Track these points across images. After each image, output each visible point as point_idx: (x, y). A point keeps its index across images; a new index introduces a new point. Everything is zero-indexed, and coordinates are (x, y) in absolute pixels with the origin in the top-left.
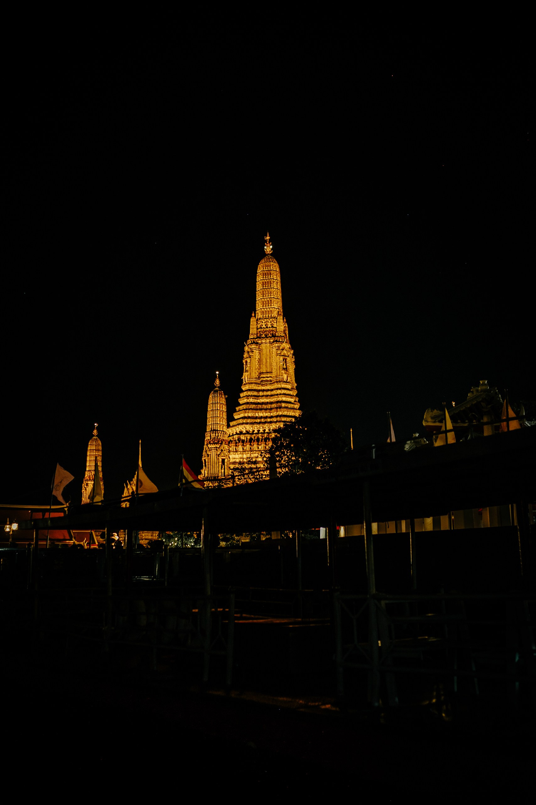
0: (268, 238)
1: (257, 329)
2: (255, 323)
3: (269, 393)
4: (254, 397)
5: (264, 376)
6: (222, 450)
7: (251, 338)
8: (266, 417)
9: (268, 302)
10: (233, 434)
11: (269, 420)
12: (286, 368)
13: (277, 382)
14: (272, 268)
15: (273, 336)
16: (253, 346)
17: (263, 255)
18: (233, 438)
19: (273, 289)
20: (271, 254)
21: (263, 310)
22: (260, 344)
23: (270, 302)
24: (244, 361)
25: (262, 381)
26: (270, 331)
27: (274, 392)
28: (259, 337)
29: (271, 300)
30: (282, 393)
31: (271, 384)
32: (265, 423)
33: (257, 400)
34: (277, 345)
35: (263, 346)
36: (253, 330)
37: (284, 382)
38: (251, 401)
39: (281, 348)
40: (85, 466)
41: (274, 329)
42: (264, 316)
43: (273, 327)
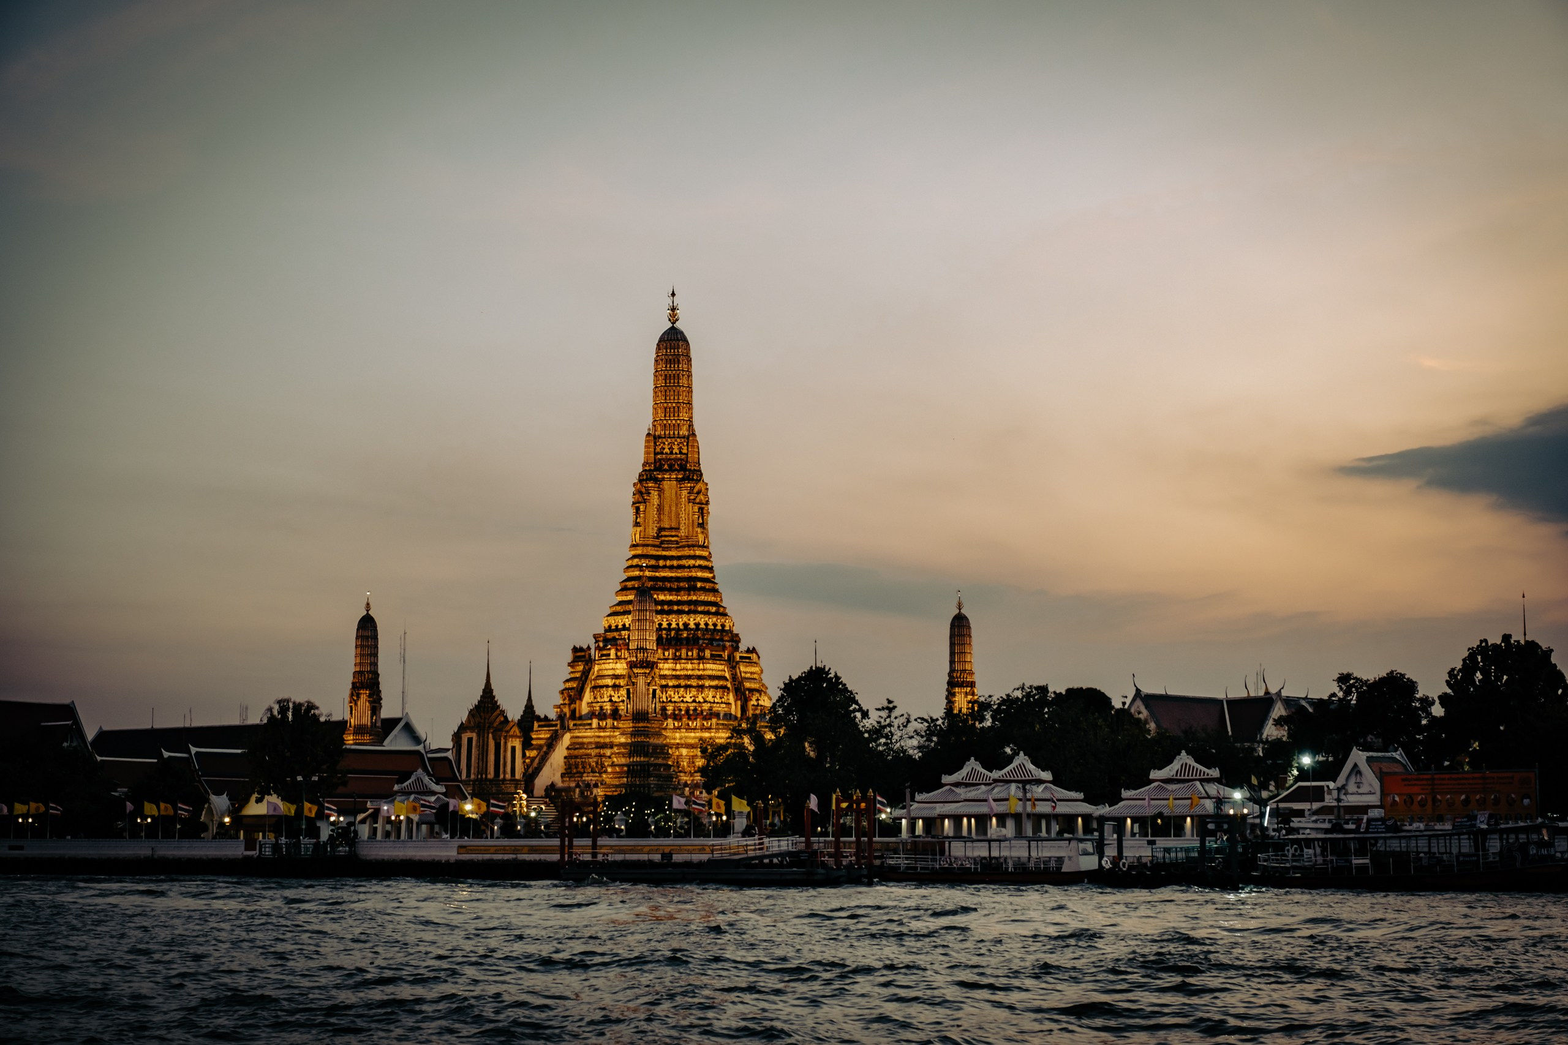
1: (656, 454)
2: (653, 444)
3: (675, 563)
5: (667, 533)
7: (646, 470)
8: (670, 603)
9: (674, 409)
10: (617, 626)
12: (703, 523)
13: (689, 546)
14: (681, 351)
15: (683, 468)
16: (650, 485)
18: (620, 635)
19: (682, 387)
21: (665, 422)
22: (661, 481)
23: (676, 411)
24: (633, 507)
25: (663, 542)
26: (676, 460)
27: (684, 562)
28: (659, 469)
29: (678, 407)
30: (697, 564)
31: (677, 548)
32: (667, 612)
33: (654, 573)
34: (689, 485)
35: (666, 485)
37: (700, 546)
39: (695, 490)
41: (683, 456)
42: (667, 432)
43: (681, 453)
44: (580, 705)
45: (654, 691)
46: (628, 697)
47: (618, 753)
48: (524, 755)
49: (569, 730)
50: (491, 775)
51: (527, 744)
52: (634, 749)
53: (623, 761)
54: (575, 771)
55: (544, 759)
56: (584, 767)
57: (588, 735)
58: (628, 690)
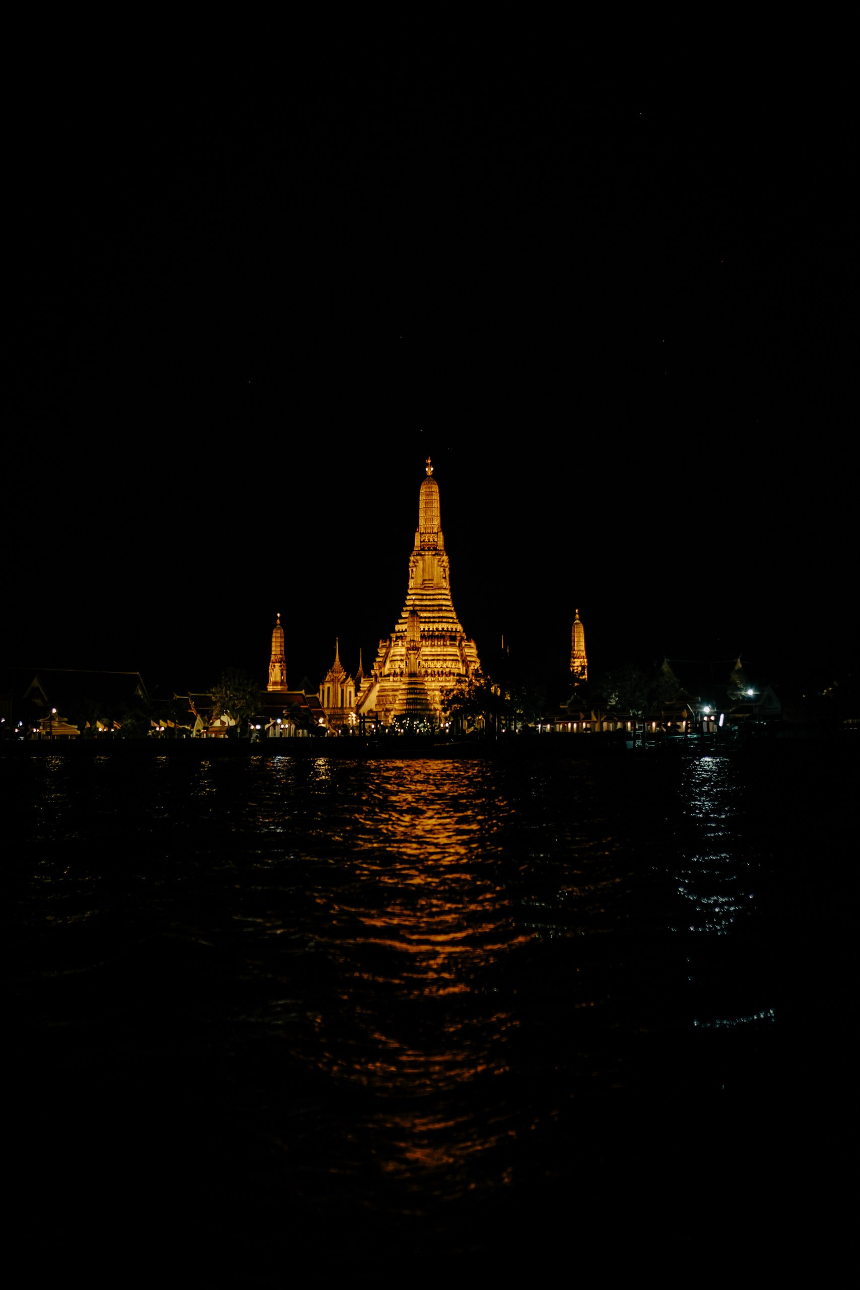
0: (429, 461)
1: (421, 542)
2: (419, 537)
3: (431, 597)
4: (416, 600)
5: (428, 583)
6: (419, 655)
7: (416, 551)
8: (429, 618)
10: (402, 630)
11: (432, 620)
13: (437, 588)
14: (433, 488)
15: (435, 549)
16: (418, 558)
17: (424, 476)
18: (404, 634)
19: (434, 508)
20: (431, 476)
21: (425, 526)
22: (423, 556)
23: (431, 520)
24: (410, 569)
25: (425, 587)
26: (431, 545)
27: (435, 597)
28: (423, 549)
29: (432, 518)
30: (441, 597)
31: (432, 590)
32: (429, 622)
33: (419, 603)
34: (438, 558)
35: (426, 557)
36: (417, 542)
37: (442, 588)
39: (442, 560)
40: (271, 651)
41: (435, 543)
42: (427, 531)
43: (434, 541)
44: (384, 670)
45: (419, 662)
46: (406, 665)
47: (402, 694)
48: (356, 695)
49: (379, 682)
50: (339, 705)
51: (357, 689)
52: (410, 691)
53: (404, 697)
54: (382, 703)
55: (366, 697)
56: (386, 701)
57: (389, 684)
58: (406, 662)
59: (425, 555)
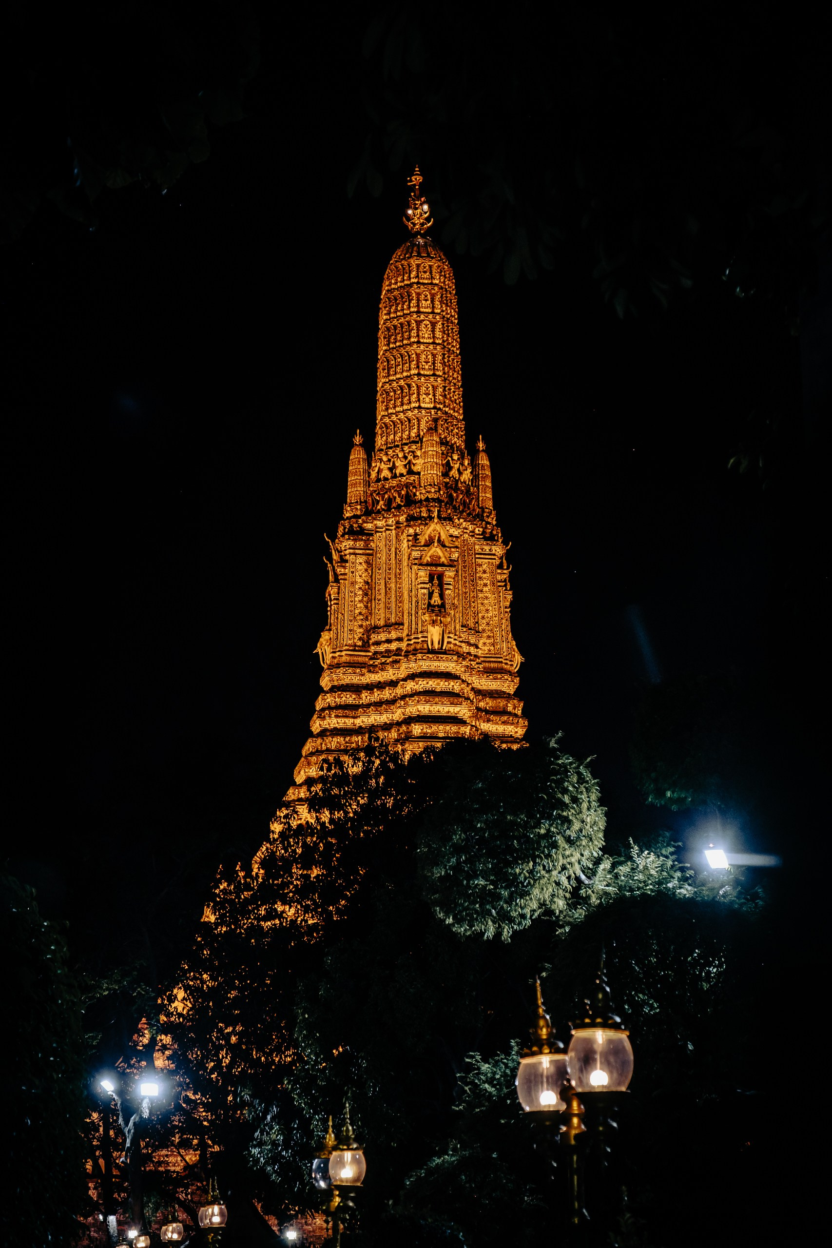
0: (417, 179)
1: (368, 484)
2: (363, 466)
3: (387, 694)
4: (340, 712)
5: (383, 637)
7: (346, 519)
9: (402, 392)
13: (410, 654)
14: (417, 277)
15: (408, 501)
16: (350, 544)
19: (415, 346)
22: (372, 535)
25: (372, 656)
26: (399, 488)
27: (401, 690)
28: (369, 513)
29: (409, 386)
33: (352, 720)
34: (414, 531)
35: (379, 542)
36: (355, 491)
37: (433, 652)
38: (332, 726)
39: (422, 540)
41: (412, 479)
43: (411, 472)
59: (377, 530)
